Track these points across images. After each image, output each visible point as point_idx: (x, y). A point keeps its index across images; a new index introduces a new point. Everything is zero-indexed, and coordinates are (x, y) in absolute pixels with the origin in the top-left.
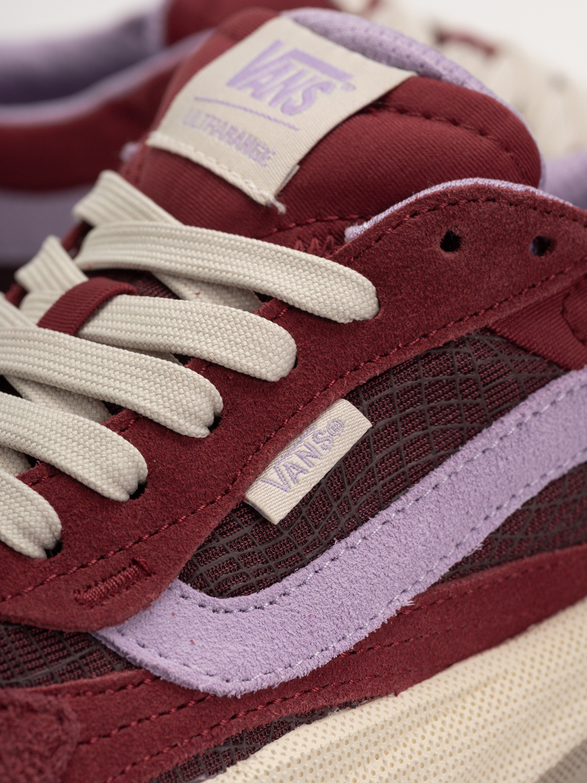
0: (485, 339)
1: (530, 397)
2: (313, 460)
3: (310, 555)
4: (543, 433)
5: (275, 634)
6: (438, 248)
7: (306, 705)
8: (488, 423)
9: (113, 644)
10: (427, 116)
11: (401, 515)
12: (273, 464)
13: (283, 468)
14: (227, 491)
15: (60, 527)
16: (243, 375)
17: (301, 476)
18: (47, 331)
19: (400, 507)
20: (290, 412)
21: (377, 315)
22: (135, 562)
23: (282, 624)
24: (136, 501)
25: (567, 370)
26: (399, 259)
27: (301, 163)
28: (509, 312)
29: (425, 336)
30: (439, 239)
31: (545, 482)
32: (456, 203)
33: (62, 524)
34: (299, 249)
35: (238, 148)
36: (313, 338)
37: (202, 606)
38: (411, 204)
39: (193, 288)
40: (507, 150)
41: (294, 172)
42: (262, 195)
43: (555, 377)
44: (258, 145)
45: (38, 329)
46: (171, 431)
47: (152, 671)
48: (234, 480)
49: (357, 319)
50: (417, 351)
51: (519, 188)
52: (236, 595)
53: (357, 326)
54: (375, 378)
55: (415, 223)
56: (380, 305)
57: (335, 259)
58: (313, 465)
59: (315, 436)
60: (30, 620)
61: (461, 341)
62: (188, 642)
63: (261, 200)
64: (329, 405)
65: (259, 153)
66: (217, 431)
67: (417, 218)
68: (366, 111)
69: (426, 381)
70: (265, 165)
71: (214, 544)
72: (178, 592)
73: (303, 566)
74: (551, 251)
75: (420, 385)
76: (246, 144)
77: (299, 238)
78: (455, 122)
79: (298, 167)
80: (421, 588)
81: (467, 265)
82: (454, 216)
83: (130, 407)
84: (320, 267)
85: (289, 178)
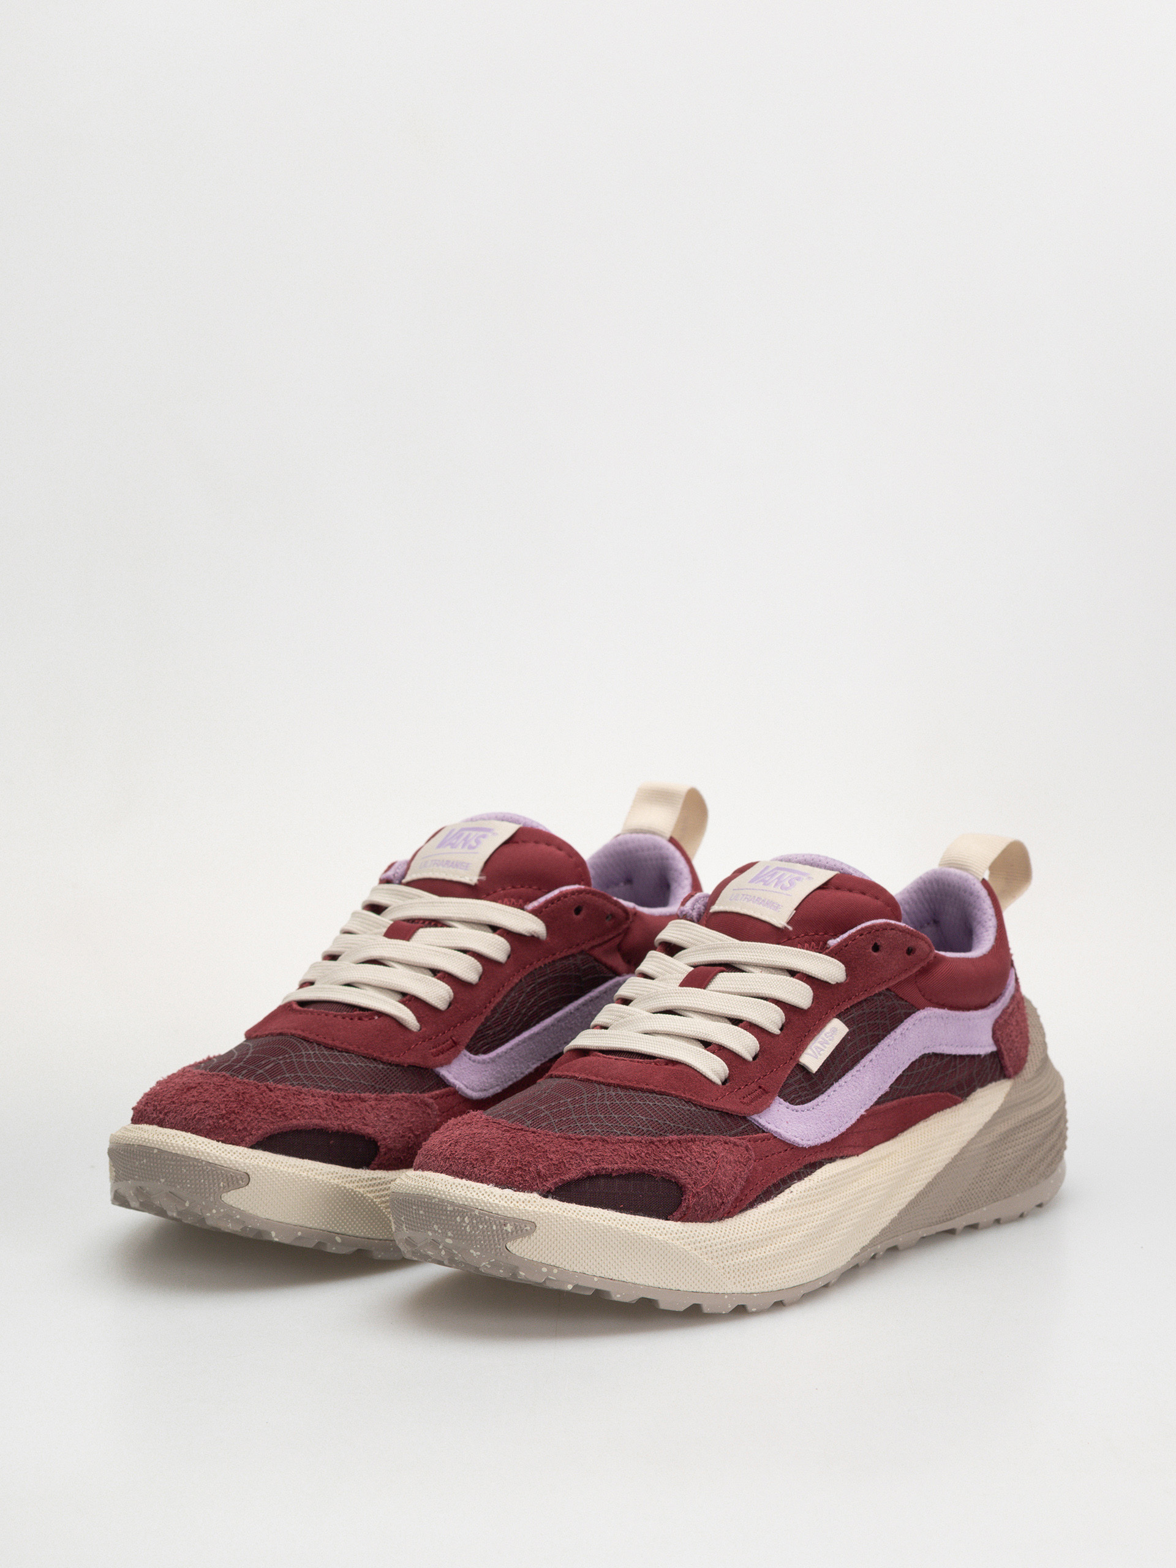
0: (888, 993)
1: (905, 1021)
2: (825, 1045)
3: (824, 1089)
4: (910, 1038)
5: (817, 1122)
6: (871, 950)
7: (830, 1154)
8: (889, 1032)
9: (758, 1122)
10: (850, 891)
11: (859, 1073)
12: (809, 1046)
13: (814, 1049)
14: (791, 1059)
15: (728, 1071)
16: (793, 1006)
17: (822, 1052)
18: (685, 988)
19: (858, 1069)
20: (813, 1024)
21: (846, 980)
22: (760, 1087)
23: (819, 1117)
24: (755, 1061)
25: (919, 1010)
26: (856, 955)
27: (796, 909)
28: (898, 981)
29: (866, 990)
30: (871, 946)
31: (910, 1062)
32: (878, 930)
33: (729, 1070)
34: (800, 948)
35: (764, 906)
36: (820, 990)
37: (787, 1108)
38: (859, 930)
39: (758, 969)
40: (888, 906)
41: (793, 914)
42: (780, 924)
43: (914, 1012)
44: (774, 903)
45: (680, 988)
46: (767, 1031)
47: (774, 1134)
48: (794, 1053)
49: (839, 982)
50: (863, 998)
51: (893, 922)
52: (799, 1104)
53: (838, 985)
54: (848, 1009)
55: (862, 939)
56: (847, 975)
57: (826, 954)
58: (825, 1047)
59: (825, 1035)
60: (727, 1109)
61: (879, 994)
62: (786, 1123)
63: (780, 926)
64: (830, 1020)
65: (774, 906)
66: (784, 1031)
67: (863, 937)
68: (822, 887)
69: (867, 1011)
70: (779, 911)
71: (788, 1081)
72: (778, 1102)
73: (823, 1093)
74: (913, 954)
75: (864, 1013)
76: (767, 903)
77: (799, 943)
78: (864, 893)
79: (795, 911)
80: (868, 1107)
81: (883, 958)
82: (878, 936)
83: (748, 1020)
84: (818, 957)
85: (792, 916)
